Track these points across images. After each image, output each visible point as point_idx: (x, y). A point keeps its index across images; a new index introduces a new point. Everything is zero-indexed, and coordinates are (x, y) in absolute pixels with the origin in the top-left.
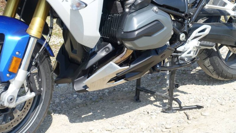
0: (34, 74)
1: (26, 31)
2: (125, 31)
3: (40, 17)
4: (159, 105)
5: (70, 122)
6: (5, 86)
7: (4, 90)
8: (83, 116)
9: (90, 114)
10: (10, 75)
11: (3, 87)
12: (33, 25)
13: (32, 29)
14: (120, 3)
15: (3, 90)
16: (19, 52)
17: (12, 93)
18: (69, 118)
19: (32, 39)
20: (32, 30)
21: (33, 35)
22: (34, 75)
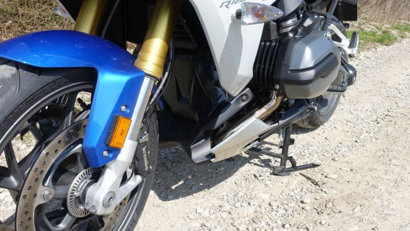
0: (142, 144)
1: (133, 63)
2: (291, 68)
3: (160, 38)
4: (259, 163)
5: (160, 199)
6: (92, 173)
7: (91, 181)
8: (173, 187)
9: (181, 183)
10: (108, 153)
11: (90, 175)
12: (148, 52)
13: (147, 61)
14: (275, 23)
15: (89, 181)
16: (126, 106)
17: (111, 187)
18: (155, 192)
19: (146, 80)
20: (147, 63)
21: (147, 72)
22: (143, 147)
